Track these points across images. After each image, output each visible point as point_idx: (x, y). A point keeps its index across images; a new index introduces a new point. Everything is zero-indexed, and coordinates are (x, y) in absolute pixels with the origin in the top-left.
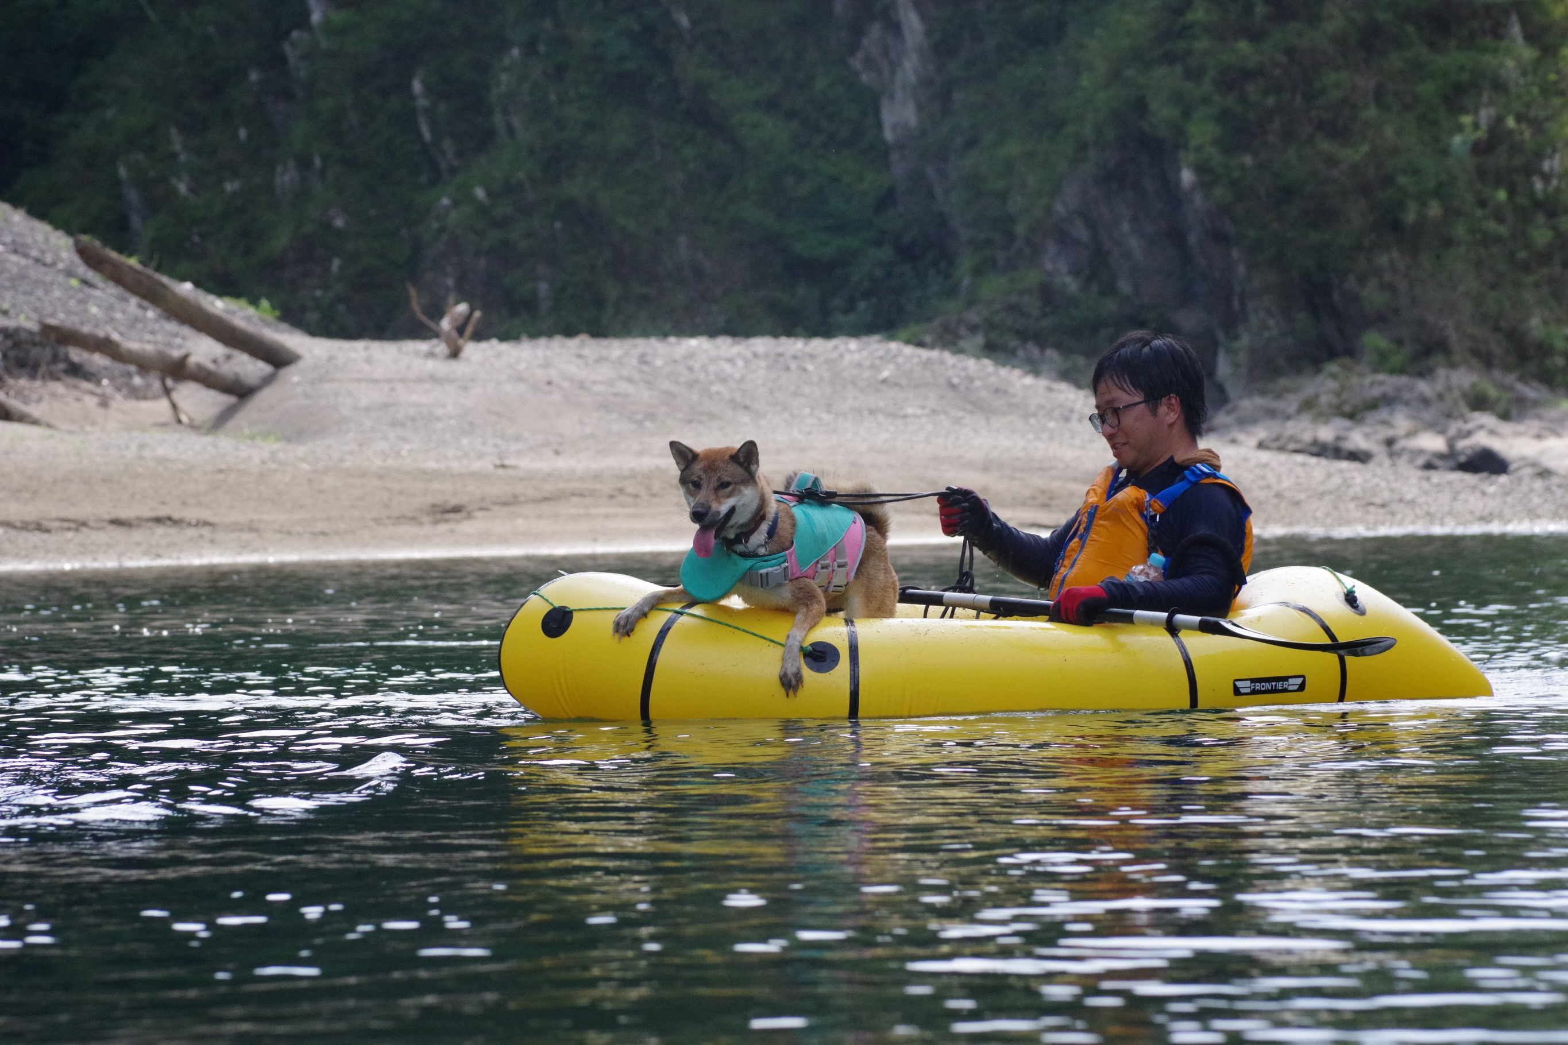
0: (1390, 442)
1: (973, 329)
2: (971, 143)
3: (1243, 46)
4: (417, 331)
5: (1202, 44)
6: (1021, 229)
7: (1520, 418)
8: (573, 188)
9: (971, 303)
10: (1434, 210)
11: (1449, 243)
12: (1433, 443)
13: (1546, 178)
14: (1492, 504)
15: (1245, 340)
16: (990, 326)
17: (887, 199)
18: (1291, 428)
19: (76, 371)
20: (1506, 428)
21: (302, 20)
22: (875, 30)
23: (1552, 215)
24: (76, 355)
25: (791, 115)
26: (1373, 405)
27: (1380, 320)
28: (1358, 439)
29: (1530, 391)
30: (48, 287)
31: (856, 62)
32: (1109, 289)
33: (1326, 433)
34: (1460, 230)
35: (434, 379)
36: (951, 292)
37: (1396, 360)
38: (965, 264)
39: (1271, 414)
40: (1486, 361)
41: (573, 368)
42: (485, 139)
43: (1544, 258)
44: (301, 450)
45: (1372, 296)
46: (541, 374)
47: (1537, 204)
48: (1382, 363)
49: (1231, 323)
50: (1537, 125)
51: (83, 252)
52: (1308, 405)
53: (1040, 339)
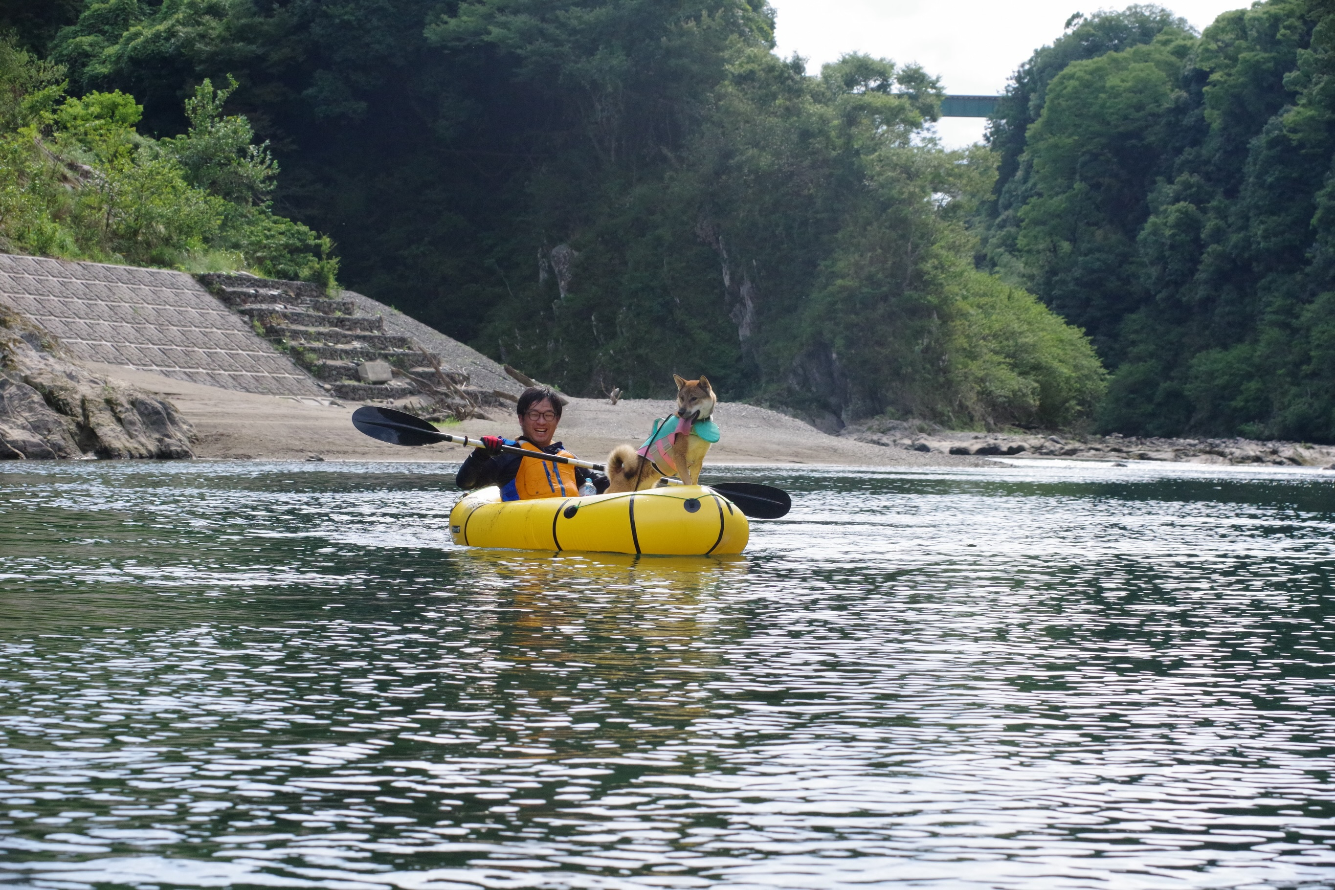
0: (895, 441)
1: (766, 400)
2: (767, 342)
3: (853, 316)
4: (604, 396)
5: (840, 315)
6: (781, 370)
7: (934, 435)
8: (641, 351)
9: (765, 392)
10: (910, 370)
11: (914, 380)
12: (908, 442)
13: (944, 361)
14: (927, 461)
15: (851, 407)
16: (771, 400)
17: (740, 359)
18: (865, 435)
19: (502, 405)
20: (930, 438)
21: (558, 297)
22: (738, 305)
23: (945, 373)
24: (502, 400)
25: (710, 331)
26: (889, 429)
27: (892, 403)
28: (885, 440)
29: (936, 427)
30: (494, 379)
31: (731, 315)
32: (809, 390)
33: (875, 437)
34: (917, 377)
35: (609, 411)
36: (759, 388)
37: (897, 416)
38: (764, 379)
39: (858, 431)
40: (924, 417)
41: (650, 409)
42: (613, 336)
43: (942, 386)
44: (575, 431)
45: (890, 395)
46: (640, 410)
47: (940, 369)
48: (893, 416)
49: (847, 402)
50: (941, 345)
51: (506, 370)
52: (869, 429)
53: (787, 404)
